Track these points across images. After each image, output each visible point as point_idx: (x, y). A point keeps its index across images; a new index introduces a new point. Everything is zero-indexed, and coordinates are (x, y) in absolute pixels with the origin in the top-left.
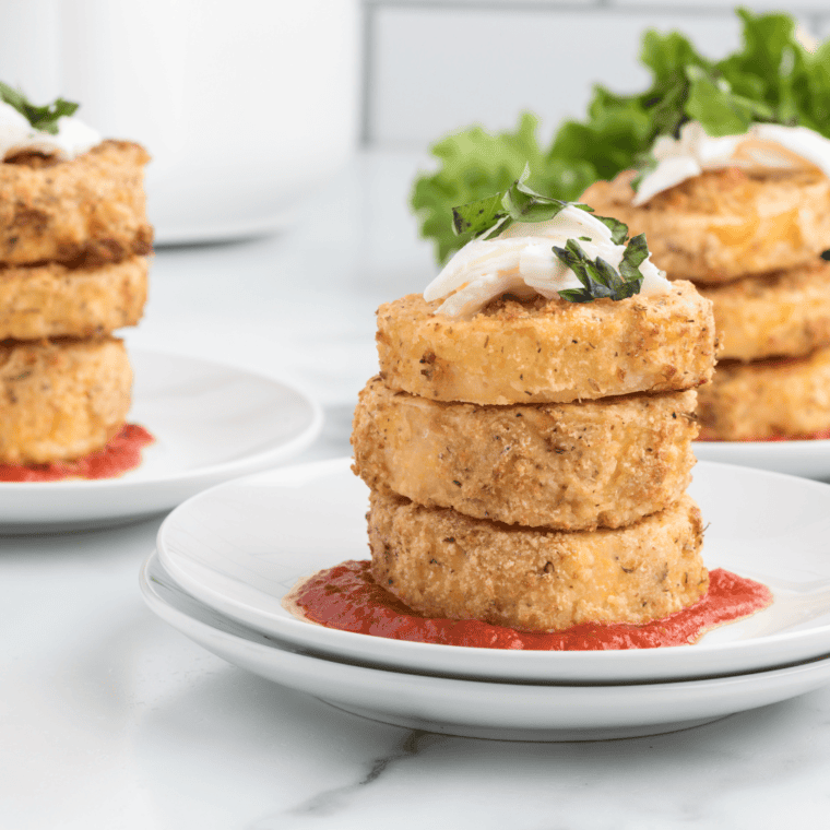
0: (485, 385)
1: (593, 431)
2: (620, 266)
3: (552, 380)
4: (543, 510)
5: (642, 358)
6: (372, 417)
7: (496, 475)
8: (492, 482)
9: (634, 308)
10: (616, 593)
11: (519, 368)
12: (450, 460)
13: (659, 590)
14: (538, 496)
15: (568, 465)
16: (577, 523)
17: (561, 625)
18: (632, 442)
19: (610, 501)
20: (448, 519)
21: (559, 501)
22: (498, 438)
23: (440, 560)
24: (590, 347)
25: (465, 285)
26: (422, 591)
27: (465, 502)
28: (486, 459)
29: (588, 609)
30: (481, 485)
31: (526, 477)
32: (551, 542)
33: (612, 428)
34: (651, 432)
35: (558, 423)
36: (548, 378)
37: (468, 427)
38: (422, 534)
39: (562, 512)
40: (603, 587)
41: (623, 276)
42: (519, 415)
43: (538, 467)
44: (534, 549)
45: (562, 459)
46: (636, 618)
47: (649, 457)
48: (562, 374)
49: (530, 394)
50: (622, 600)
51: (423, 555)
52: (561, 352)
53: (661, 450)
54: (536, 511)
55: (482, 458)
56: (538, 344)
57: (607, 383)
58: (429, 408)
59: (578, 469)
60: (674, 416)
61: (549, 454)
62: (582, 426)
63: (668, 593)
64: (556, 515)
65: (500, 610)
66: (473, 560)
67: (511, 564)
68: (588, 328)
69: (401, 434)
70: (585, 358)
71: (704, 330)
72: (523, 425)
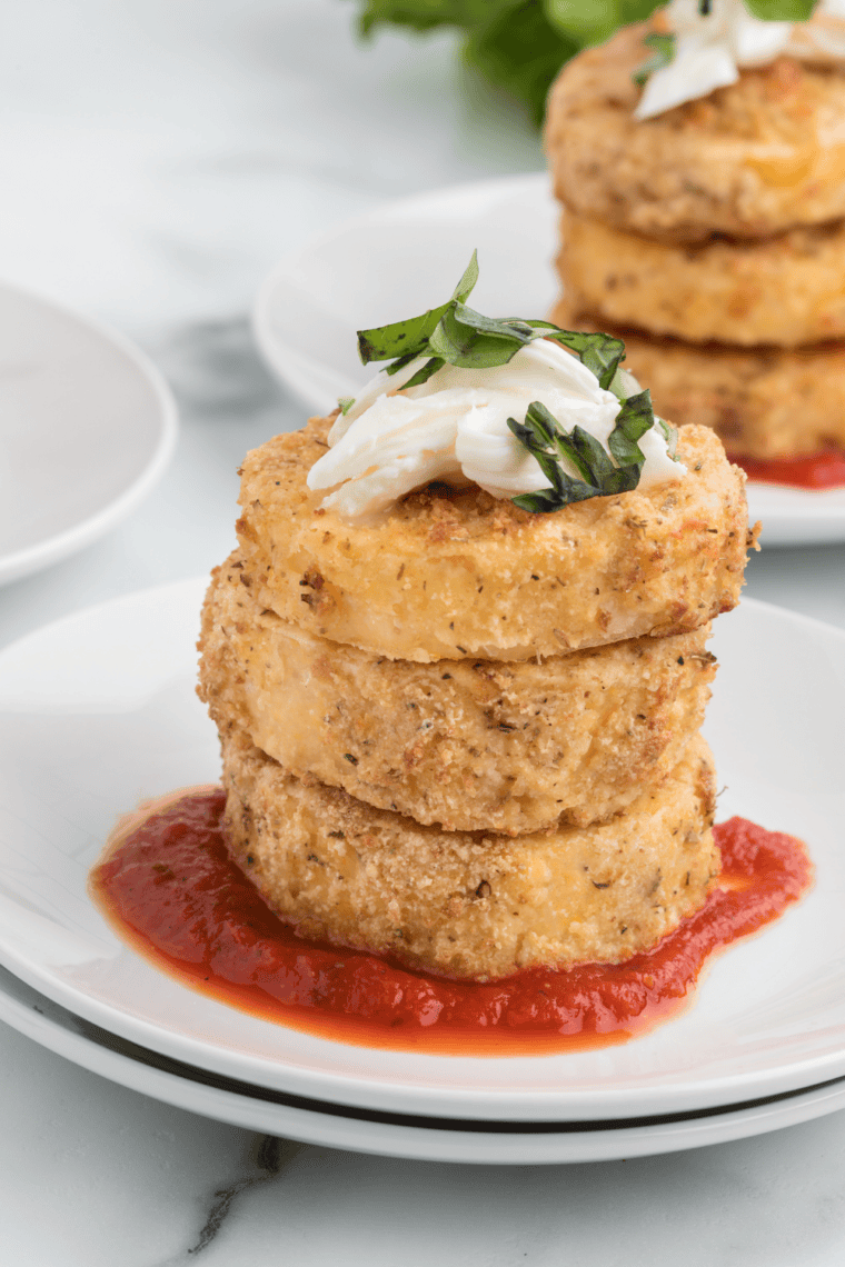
0: (397, 631)
1: (557, 703)
2: (610, 439)
3: (498, 633)
4: (478, 812)
5: (636, 593)
6: (229, 637)
7: (409, 759)
8: (402, 768)
9: (627, 523)
10: (581, 917)
11: (449, 615)
12: (341, 726)
13: (647, 907)
14: (472, 792)
15: (518, 747)
16: (527, 826)
17: (498, 969)
18: (615, 708)
19: (578, 792)
20: (337, 806)
21: (503, 798)
22: (413, 705)
23: (323, 857)
24: (558, 583)
25: (372, 469)
26: (295, 894)
27: (362, 786)
28: (395, 731)
29: (540, 945)
30: (386, 768)
31: (453, 765)
32: (488, 853)
33: (587, 695)
34: (644, 692)
35: (504, 694)
36: (491, 630)
37: (368, 685)
38: (297, 817)
39: (506, 814)
40: (563, 911)
41: (615, 456)
42: (446, 677)
43: (472, 751)
44: (461, 862)
45: (509, 738)
46: (610, 952)
47: (640, 728)
48: (514, 623)
49: (465, 652)
50: (590, 929)
51: (297, 847)
52: (514, 591)
53: (658, 716)
54: (468, 812)
55: (389, 729)
56: (479, 580)
57: (582, 632)
58: (313, 644)
59: (533, 753)
60: (681, 661)
61: (489, 733)
62: (542, 695)
63: (661, 910)
64: (497, 819)
65: (409, 941)
66: (372, 870)
67: (428, 882)
68: (555, 558)
69: (269, 673)
70: (550, 599)
71: (732, 534)
72: (453, 692)
